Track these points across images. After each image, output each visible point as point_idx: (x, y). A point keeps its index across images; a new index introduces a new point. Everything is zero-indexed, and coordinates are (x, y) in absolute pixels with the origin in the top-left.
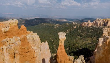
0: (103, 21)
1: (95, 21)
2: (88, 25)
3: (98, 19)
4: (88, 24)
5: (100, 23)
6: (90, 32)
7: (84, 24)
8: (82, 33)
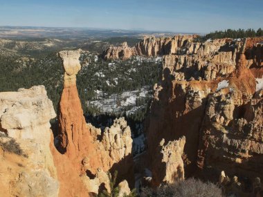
0: (160, 44)
1: (141, 45)
2: (121, 54)
3: (147, 37)
4: (122, 51)
5: (153, 49)
6: (130, 76)
7: (111, 54)
8: (106, 79)
